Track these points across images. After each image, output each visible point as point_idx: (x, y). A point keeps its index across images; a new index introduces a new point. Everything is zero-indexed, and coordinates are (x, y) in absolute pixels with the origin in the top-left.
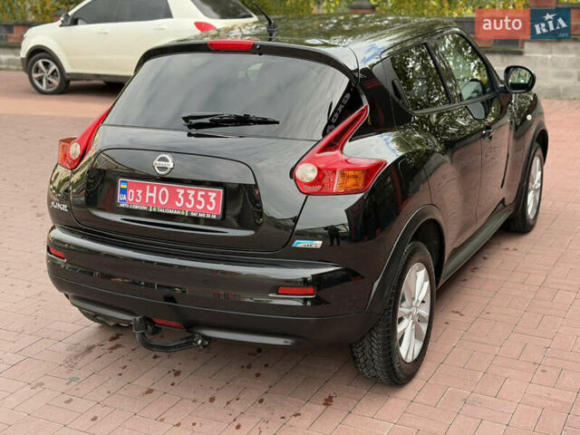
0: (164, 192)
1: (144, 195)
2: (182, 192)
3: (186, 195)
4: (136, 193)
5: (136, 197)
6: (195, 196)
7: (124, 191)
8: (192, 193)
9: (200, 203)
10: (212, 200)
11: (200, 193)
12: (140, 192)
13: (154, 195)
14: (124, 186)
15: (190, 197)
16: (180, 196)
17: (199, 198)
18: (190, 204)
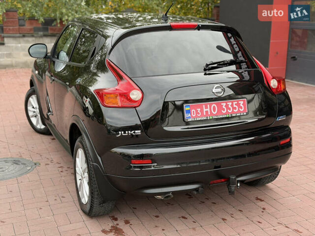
0: (214, 107)
1: (202, 111)
2: (224, 104)
3: (227, 106)
4: (197, 111)
5: (197, 113)
6: (232, 105)
7: (189, 112)
8: (230, 104)
9: (235, 108)
10: (241, 105)
11: (234, 103)
12: (199, 110)
13: (208, 110)
14: (188, 109)
15: (230, 106)
16: (224, 107)
17: (235, 106)
18: (230, 110)
